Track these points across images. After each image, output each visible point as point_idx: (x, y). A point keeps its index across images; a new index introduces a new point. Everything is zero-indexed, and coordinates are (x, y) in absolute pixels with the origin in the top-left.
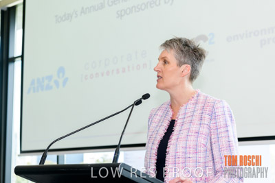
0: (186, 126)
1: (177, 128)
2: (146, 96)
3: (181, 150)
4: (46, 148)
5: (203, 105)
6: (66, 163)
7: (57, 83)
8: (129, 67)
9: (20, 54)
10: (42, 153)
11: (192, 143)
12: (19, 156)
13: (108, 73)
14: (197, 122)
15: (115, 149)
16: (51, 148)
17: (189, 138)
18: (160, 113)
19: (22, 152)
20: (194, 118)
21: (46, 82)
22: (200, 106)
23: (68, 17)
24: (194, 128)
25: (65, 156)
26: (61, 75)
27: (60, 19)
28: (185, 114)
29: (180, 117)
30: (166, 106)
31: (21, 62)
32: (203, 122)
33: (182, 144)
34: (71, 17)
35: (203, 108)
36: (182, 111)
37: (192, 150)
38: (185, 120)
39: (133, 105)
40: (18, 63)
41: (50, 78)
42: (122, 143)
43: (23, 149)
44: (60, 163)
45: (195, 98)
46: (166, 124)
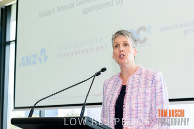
0: (135, 89)
1: (128, 91)
2: (104, 70)
3: (134, 106)
4: (33, 105)
5: (146, 75)
6: (46, 116)
7: (40, 60)
8: (91, 49)
9: (14, 39)
10: (30, 109)
11: (141, 101)
12: (13, 111)
13: (76, 53)
14: (143, 86)
15: (82, 107)
16: (36, 105)
17: (139, 97)
18: (112, 82)
19: (15, 108)
20: (141, 83)
21: (32, 59)
22: (143, 76)
23: (48, 13)
24: (142, 90)
25: (46, 111)
26: (43, 54)
27: (42, 15)
28: (133, 81)
29: (129, 83)
30: (116, 77)
31: (14, 44)
32: (147, 86)
33: (134, 101)
34: (51, 13)
35: (146, 77)
36: (130, 79)
37: (142, 105)
38: (134, 85)
39: (94, 76)
40: (13, 45)
41: (35, 56)
42: (87, 102)
43: (16, 106)
44: (42, 116)
45: (139, 71)
46: (119, 89)
